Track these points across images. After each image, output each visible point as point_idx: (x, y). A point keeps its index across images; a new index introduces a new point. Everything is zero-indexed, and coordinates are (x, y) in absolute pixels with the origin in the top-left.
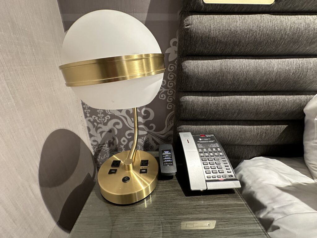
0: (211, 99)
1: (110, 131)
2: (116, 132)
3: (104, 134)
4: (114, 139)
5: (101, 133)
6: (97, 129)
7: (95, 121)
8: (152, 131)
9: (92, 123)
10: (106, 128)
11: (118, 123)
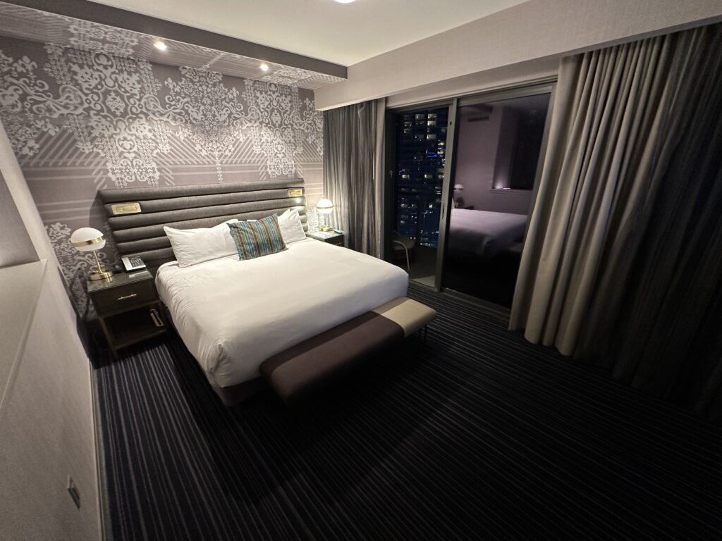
0: (132, 243)
1: (79, 269)
2: (83, 269)
3: (74, 272)
4: (83, 273)
5: (73, 271)
6: (69, 269)
7: (67, 265)
8: (108, 264)
9: (66, 266)
10: (76, 268)
11: (84, 264)
